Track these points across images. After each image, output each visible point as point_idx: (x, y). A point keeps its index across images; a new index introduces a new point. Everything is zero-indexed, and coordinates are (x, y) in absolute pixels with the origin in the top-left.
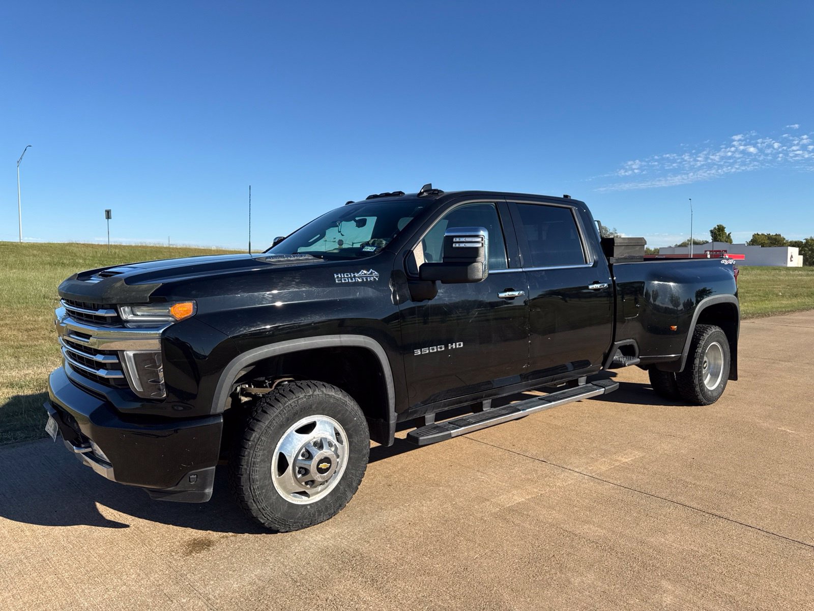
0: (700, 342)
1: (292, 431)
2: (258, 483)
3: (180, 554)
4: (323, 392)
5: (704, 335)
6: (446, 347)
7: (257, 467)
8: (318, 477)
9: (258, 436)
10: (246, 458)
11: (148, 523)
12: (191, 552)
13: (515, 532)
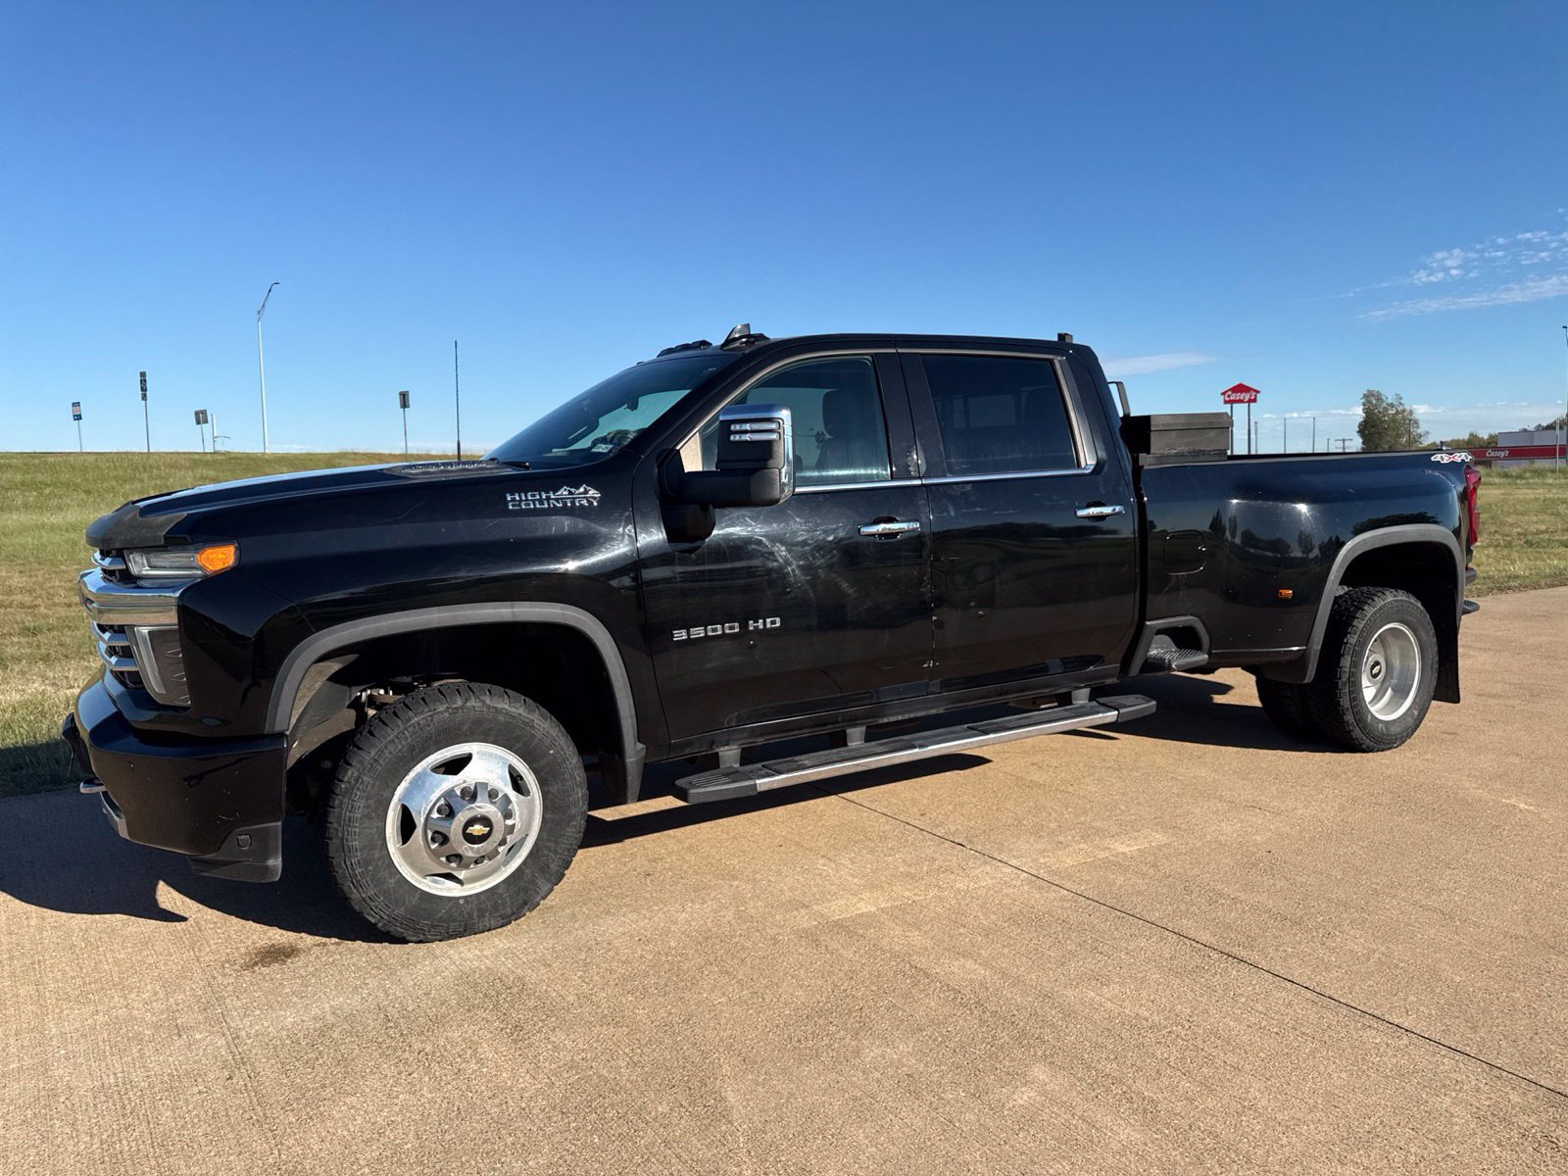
0: (1355, 623)
1: (424, 770)
2: (359, 854)
3: (237, 967)
4: (484, 702)
5: (1366, 608)
6: (744, 626)
7: (355, 827)
8: (469, 850)
9: (356, 774)
10: (337, 810)
11: (217, 917)
12: (256, 964)
13: (819, 963)
